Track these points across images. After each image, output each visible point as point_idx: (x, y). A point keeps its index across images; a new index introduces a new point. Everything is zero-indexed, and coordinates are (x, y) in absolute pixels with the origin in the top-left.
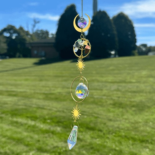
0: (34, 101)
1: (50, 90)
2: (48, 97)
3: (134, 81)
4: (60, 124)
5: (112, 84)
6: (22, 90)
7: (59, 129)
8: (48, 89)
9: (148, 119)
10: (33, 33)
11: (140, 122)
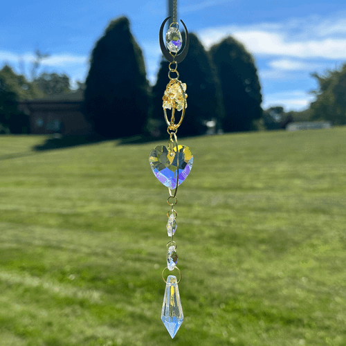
0: (38, 230)
1: (74, 206)
2: (68, 221)
3: (259, 185)
4: (100, 284)
5: (211, 193)
7: (96, 295)
8: (68, 203)
9: (297, 271)
10: (35, 81)
11: (279, 278)
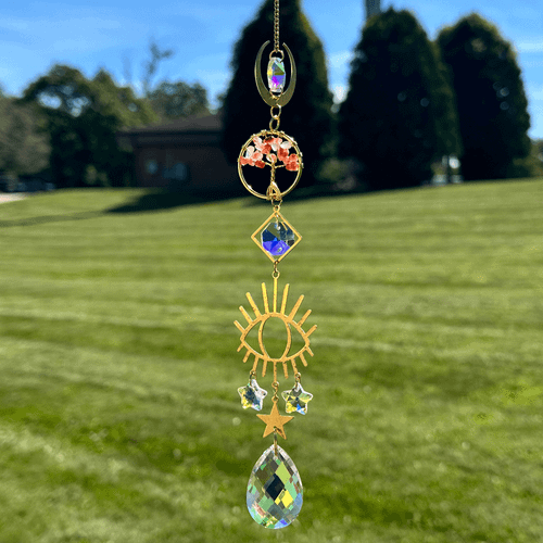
6: (60, 315)
